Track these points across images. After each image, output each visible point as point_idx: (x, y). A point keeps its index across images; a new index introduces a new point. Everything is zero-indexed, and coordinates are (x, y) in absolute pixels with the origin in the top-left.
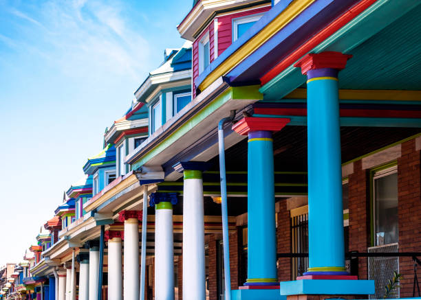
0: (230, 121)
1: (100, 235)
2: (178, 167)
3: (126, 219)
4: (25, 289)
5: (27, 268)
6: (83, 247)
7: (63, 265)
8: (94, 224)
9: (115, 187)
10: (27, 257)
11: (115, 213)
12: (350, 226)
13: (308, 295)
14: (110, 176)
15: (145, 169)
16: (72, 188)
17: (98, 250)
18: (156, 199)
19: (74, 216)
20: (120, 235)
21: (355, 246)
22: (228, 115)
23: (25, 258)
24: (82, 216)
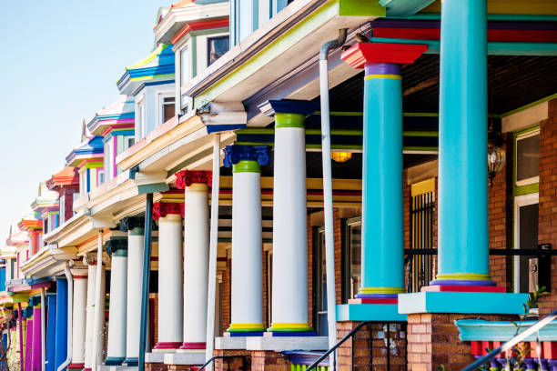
0: (339, 45)
1: (145, 208)
2: (266, 108)
3: (189, 185)
4: (11, 300)
5: (13, 260)
6: (118, 228)
7: (81, 258)
8: (136, 192)
9: (168, 133)
10: (14, 239)
11: (170, 173)
12: (541, 204)
13: (433, 313)
14: (166, 100)
15: (215, 107)
16: (98, 118)
17: (142, 233)
18: (235, 154)
19: (102, 168)
20: (178, 209)
21: (546, 236)
22: (336, 36)
23: (9, 242)
24: (115, 174)
